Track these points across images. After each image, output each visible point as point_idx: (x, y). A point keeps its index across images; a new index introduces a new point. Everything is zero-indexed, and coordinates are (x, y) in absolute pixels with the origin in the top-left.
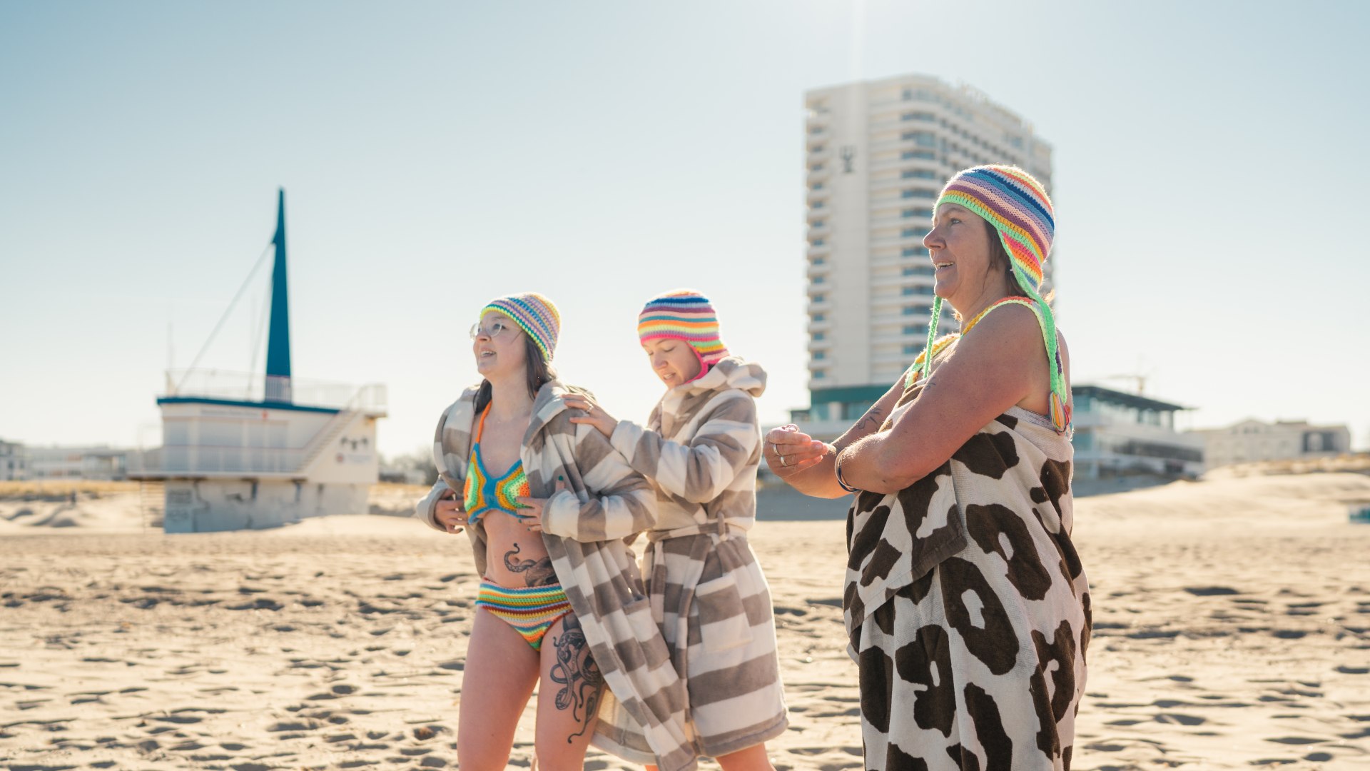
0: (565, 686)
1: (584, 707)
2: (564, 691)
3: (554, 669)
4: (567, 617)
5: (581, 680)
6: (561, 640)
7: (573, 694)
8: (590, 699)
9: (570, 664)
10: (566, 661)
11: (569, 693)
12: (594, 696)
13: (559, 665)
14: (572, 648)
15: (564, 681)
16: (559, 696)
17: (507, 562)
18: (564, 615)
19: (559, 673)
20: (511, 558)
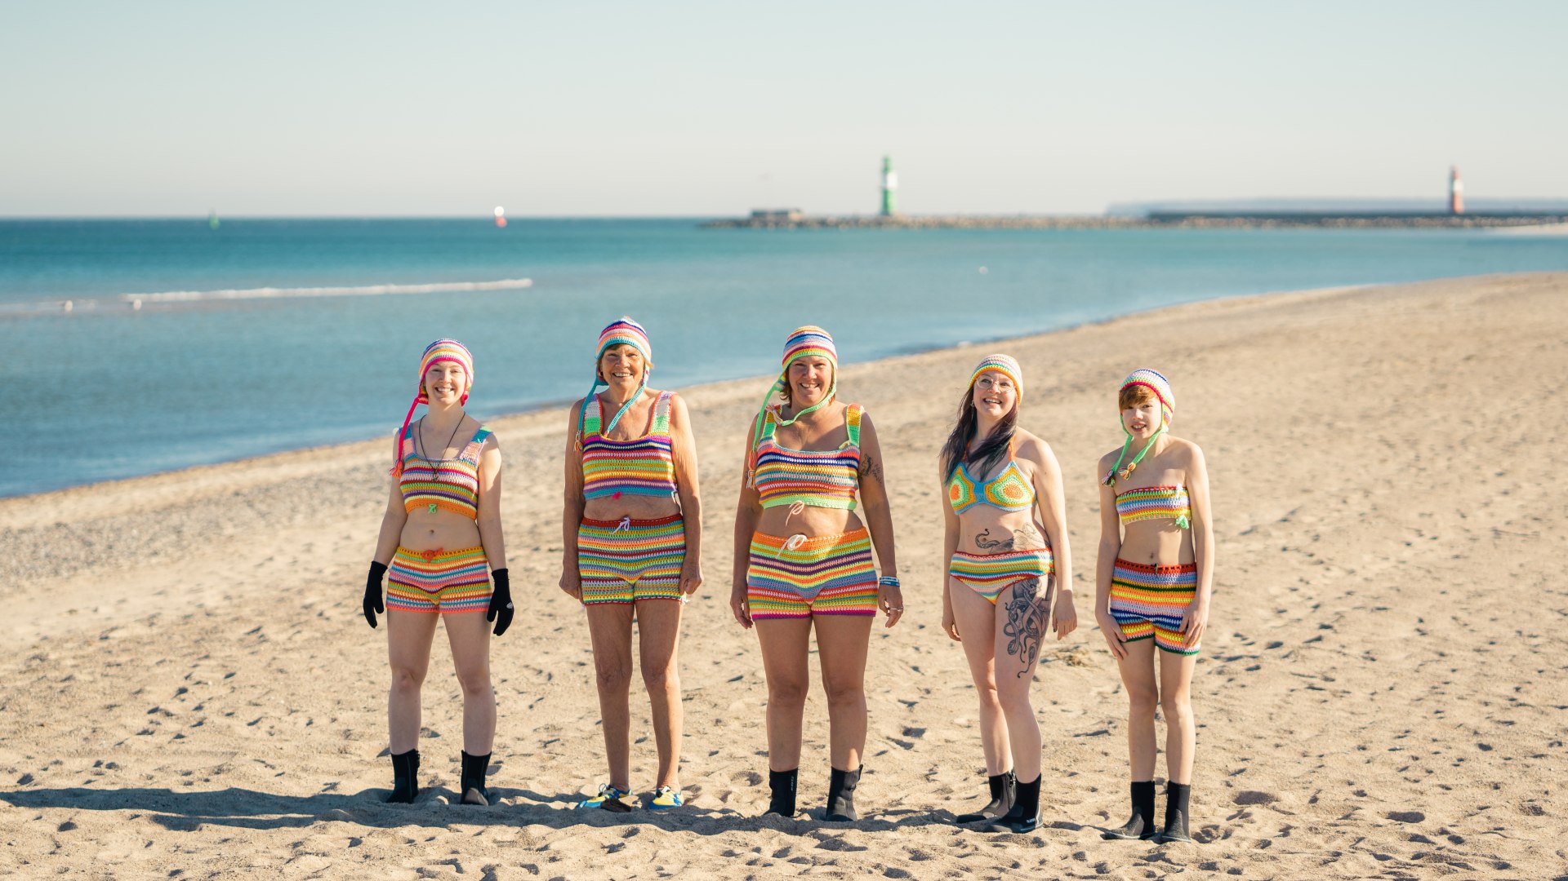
0: (1013, 638)
1: (1027, 653)
2: (1013, 642)
3: (1006, 626)
4: (1017, 585)
5: (1025, 634)
6: (1012, 605)
7: (1020, 644)
8: (1031, 648)
9: (1017, 623)
10: (1015, 621)
11: (1017, 643)
12: (1034, 645)
13: (1010, 623)
14: (1019, 611)
15: (1014, 634)
16: (1010, 646)
17: (977, 540)
18: (1014, 583)
19: (1010, 629)
20: (981, 538)
